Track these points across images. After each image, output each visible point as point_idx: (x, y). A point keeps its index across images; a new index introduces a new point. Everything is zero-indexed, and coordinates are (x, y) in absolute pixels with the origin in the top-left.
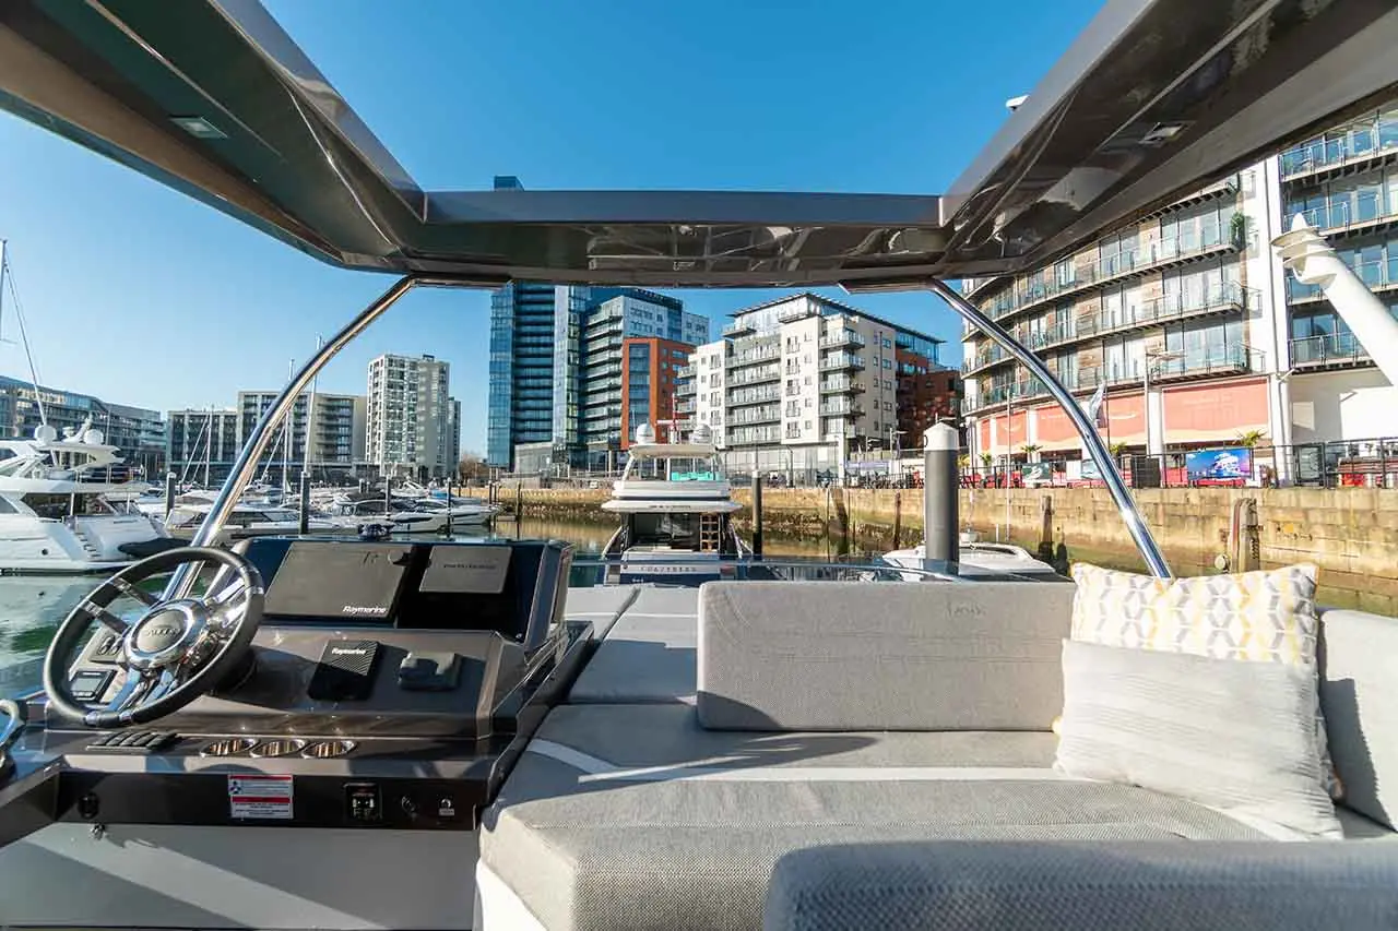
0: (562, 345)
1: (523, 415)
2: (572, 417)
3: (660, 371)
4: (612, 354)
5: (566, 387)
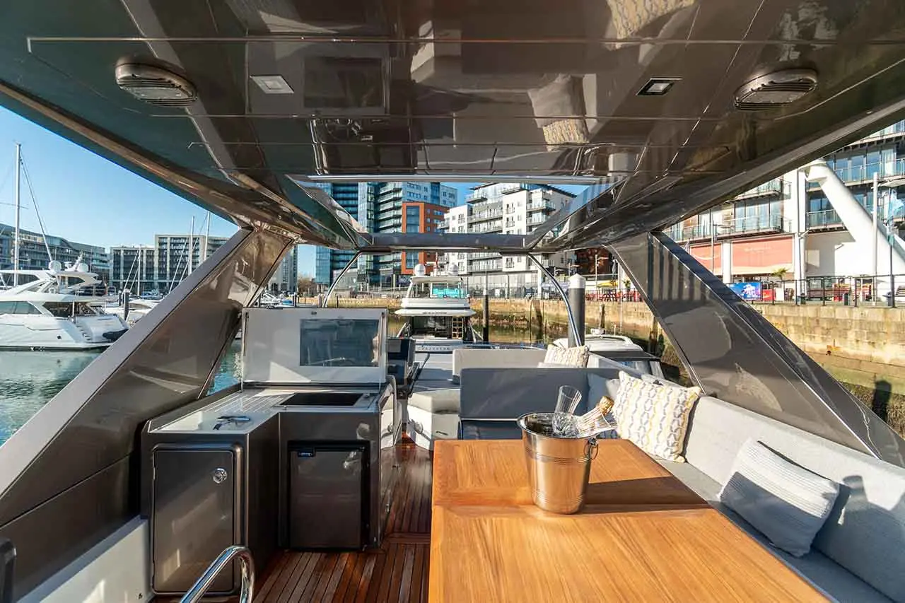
0: (363, 206)
3: (426, 224)
4: (396, 213)
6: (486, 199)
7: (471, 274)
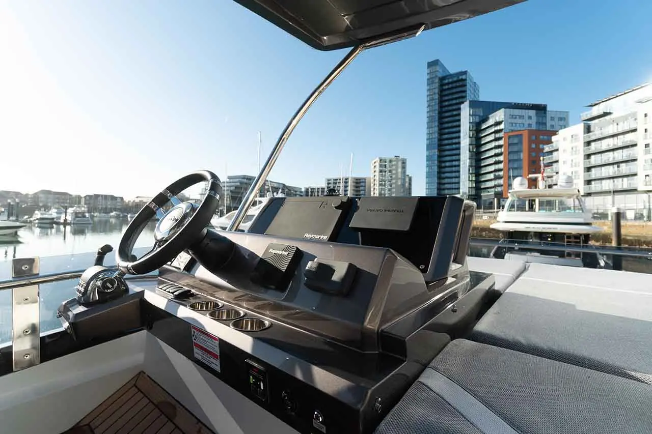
0: (465, 142)
1: (443, 181)
2: (472, 180)
3: (530, 150)
4: (497, 143)
5: (468, 165)
6: (610, 113)
7: (589, 194)
